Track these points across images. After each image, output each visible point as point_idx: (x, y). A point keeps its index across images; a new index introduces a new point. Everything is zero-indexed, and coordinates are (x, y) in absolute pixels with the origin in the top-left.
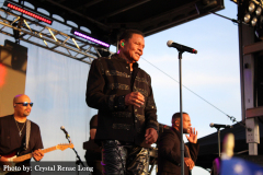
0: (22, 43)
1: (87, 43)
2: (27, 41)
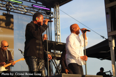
1: (40, 10)
2: (13, 12)
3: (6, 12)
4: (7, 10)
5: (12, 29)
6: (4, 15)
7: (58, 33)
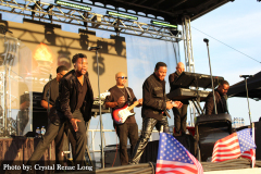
0: (121, 35)
2: (124, 33)
3: (115, 34)
4: (117, 31)
5: (125, 57)
6: (112, 37)
7: (191, 63)
